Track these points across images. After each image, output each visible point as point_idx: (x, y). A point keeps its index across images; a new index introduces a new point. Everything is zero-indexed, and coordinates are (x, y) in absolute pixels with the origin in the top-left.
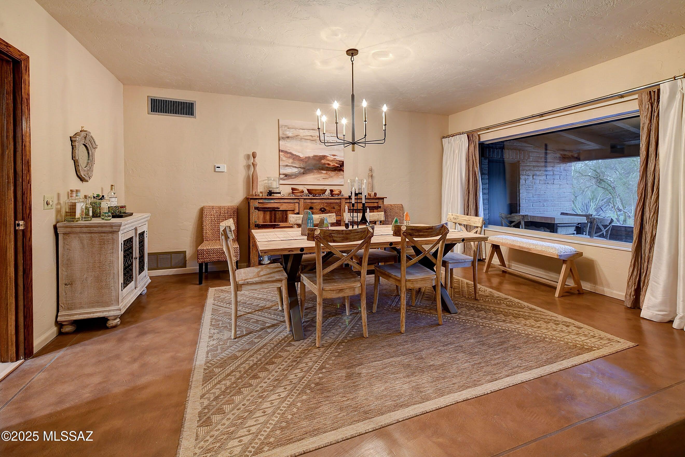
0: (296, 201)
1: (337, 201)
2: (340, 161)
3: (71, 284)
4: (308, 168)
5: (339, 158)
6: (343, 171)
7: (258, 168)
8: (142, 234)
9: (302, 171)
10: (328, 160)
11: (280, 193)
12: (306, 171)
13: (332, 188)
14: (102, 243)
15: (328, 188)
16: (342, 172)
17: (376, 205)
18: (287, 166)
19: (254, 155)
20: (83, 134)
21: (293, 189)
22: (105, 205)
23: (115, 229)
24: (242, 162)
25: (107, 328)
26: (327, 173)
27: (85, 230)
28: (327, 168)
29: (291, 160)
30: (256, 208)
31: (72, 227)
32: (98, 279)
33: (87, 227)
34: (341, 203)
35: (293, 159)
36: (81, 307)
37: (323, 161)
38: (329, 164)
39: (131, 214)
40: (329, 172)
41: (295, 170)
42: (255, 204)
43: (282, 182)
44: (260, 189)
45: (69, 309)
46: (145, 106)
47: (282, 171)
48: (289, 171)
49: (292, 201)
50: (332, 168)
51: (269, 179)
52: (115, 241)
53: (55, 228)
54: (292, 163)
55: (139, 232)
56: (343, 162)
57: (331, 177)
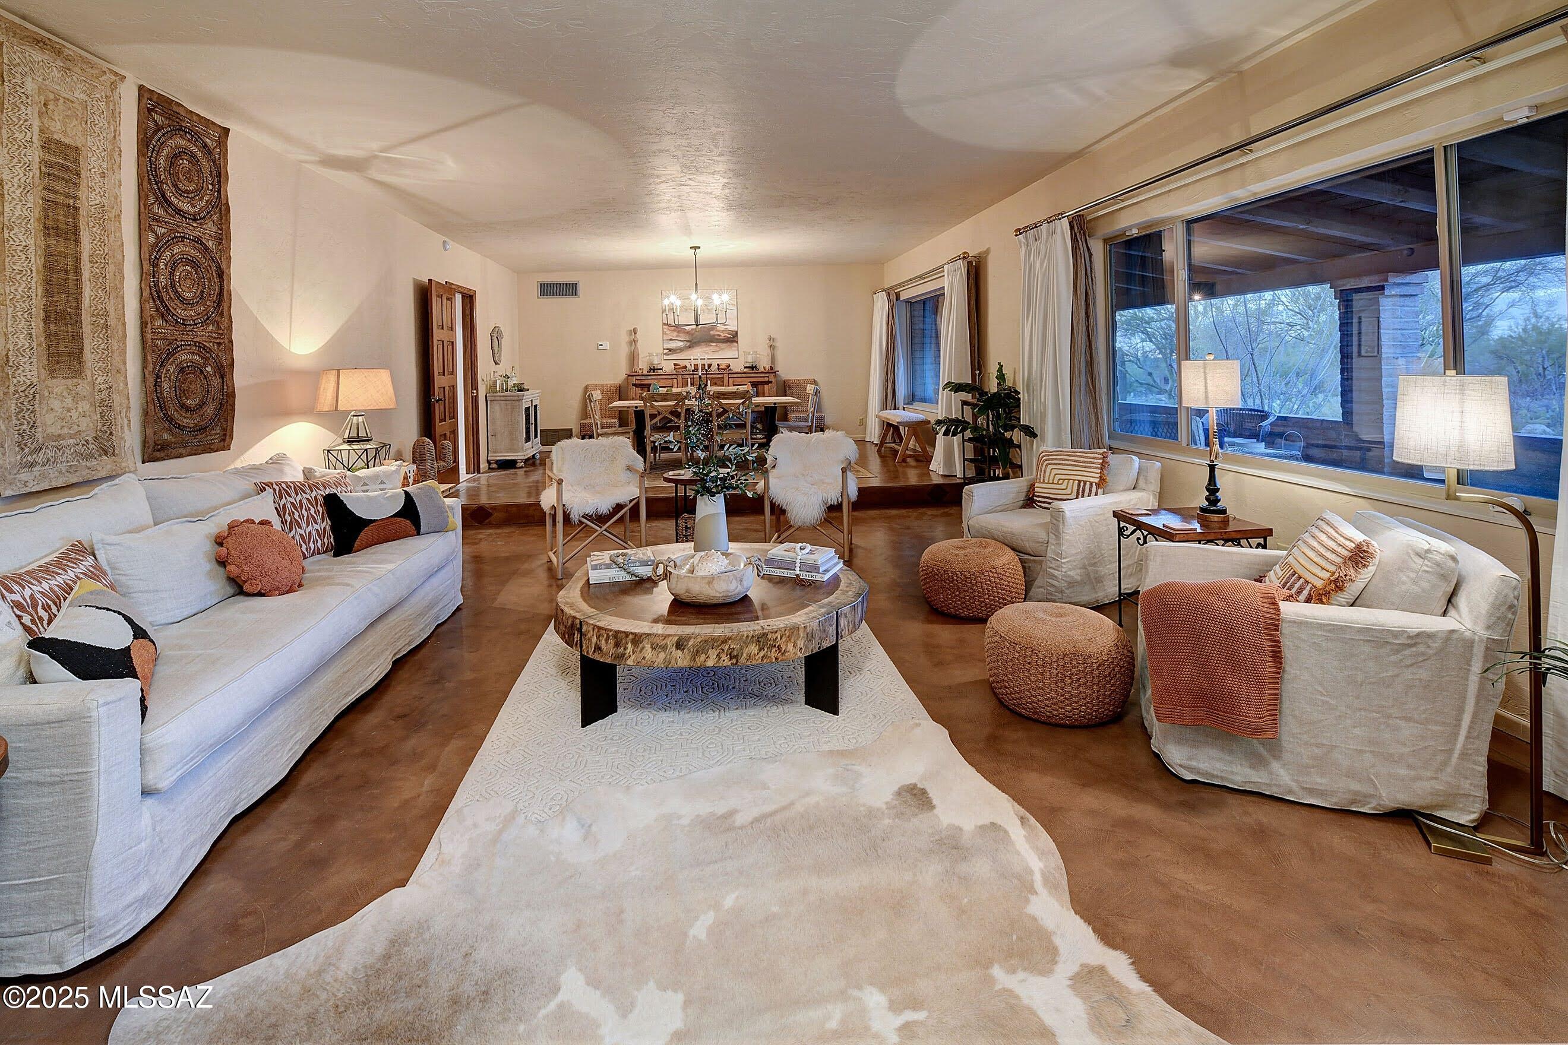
0: (673, 377)
1: (719, 376)
2: (732, 331)
3: (495, 436)
4: (695, 341)
5: (731, 328)
6: (737, 342)
7: (639, 344)
8: (536, 406)
9: (689, 344)
10: (719, 331)
11: (662, 369)
12: (692, 344)
13: (719, 362)
14: (513, 408)
15: (715, 363)
16: (735, 344)
17: (766, 379)
18: (671, 340)
19: (635, 331)
20: (497, 329)
21: (675, 365)
22: (511, 383)
23: (520, 398)
24: (624, 338)
25: (516, 468)
26: (716, 346)
27: (502, 398)
28: (717, 339)
29: (675, 334)
30: (633, 385)
31: (495, 397)
32: (511, 433)
33: (503, 396)
34: (723, 378)
35: (678, 332)
36: (501, 452)
37: (712, 332)
38: (719, 335)
39: (528, 390)
40: (720, 345)
41: (680, 344)
42: (633, 380)
43: (666, 357)
44: (643, 365)
45: (494, 453)
46: (535, 290)
47: (666, 346)
48: (673, 345)
49: (670, 377)
50: (723, 339)
51: (650, 355)
52: (520, 406)
53: (486, 396)
54: (677, 336)
55: (534, 404)
56: (737, 332)
57: (722, 349)
